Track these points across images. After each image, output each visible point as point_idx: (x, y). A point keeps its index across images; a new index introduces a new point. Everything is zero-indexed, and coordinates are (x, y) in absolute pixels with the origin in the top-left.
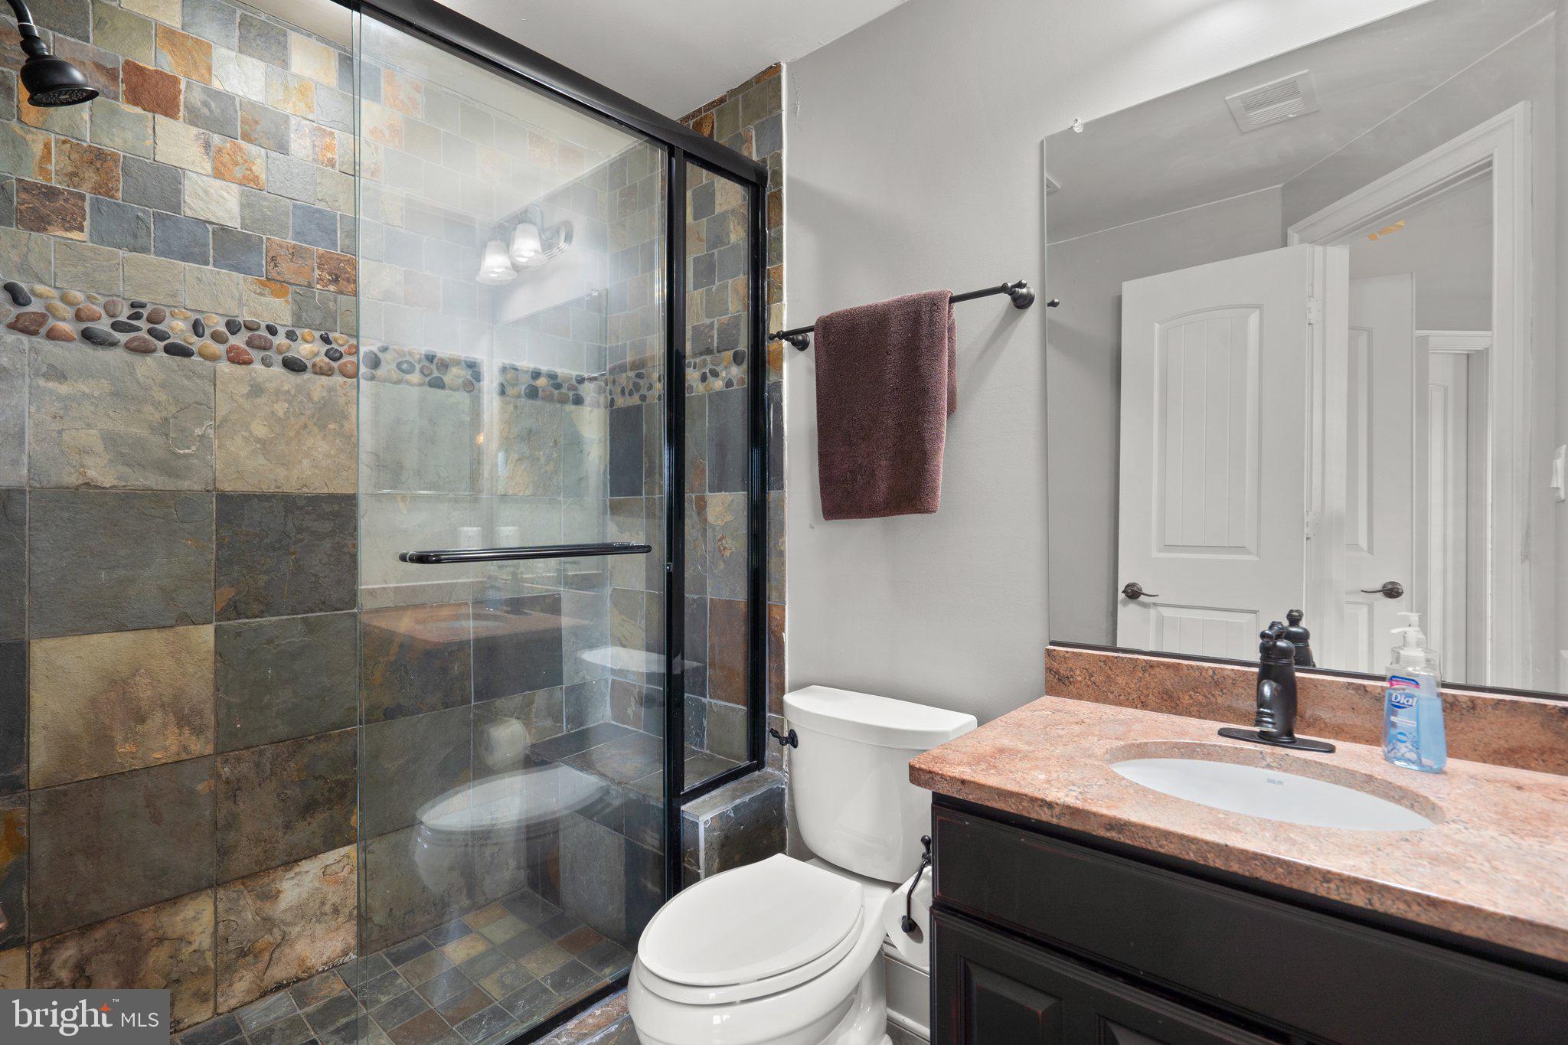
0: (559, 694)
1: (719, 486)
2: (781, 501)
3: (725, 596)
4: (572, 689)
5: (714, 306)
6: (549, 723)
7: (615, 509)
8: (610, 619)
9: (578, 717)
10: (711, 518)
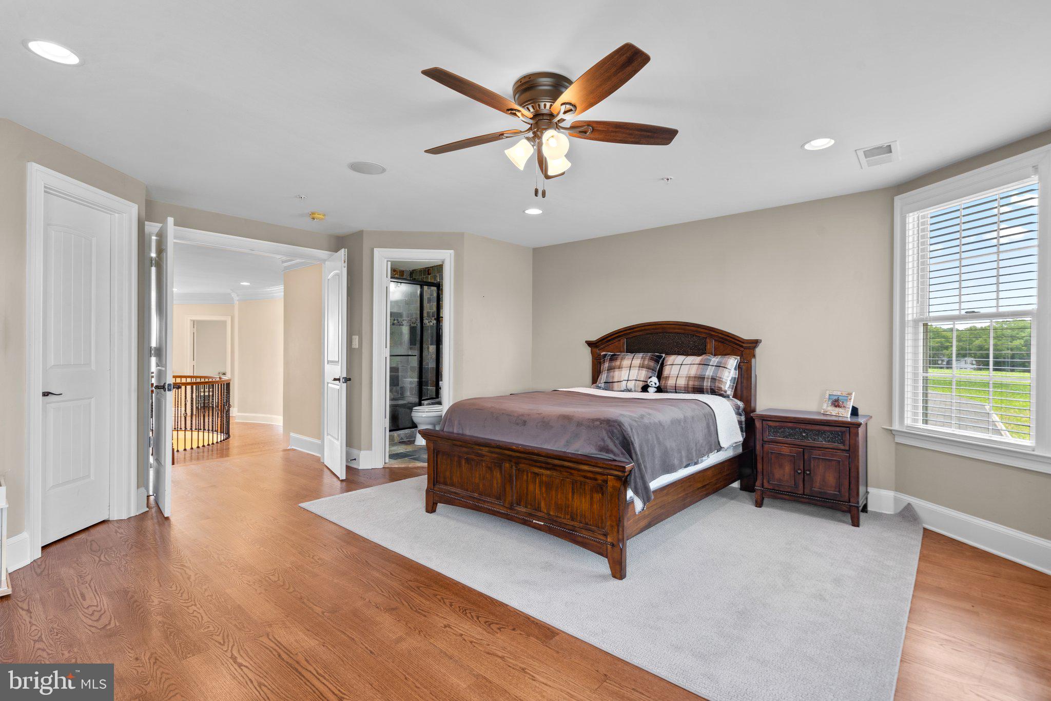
0: (398, 388)
1: (431, 344)
2: (442, 347)
3: (432, 366)
4: (401, 387)
5: (431, 308)
6: (396, 394)
7: (411, 348)
8: (409, 373)
9: (402, 394)
10: (430, 350)
